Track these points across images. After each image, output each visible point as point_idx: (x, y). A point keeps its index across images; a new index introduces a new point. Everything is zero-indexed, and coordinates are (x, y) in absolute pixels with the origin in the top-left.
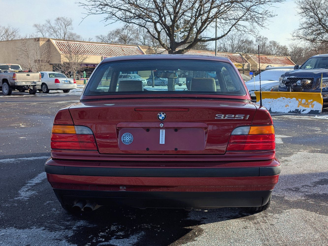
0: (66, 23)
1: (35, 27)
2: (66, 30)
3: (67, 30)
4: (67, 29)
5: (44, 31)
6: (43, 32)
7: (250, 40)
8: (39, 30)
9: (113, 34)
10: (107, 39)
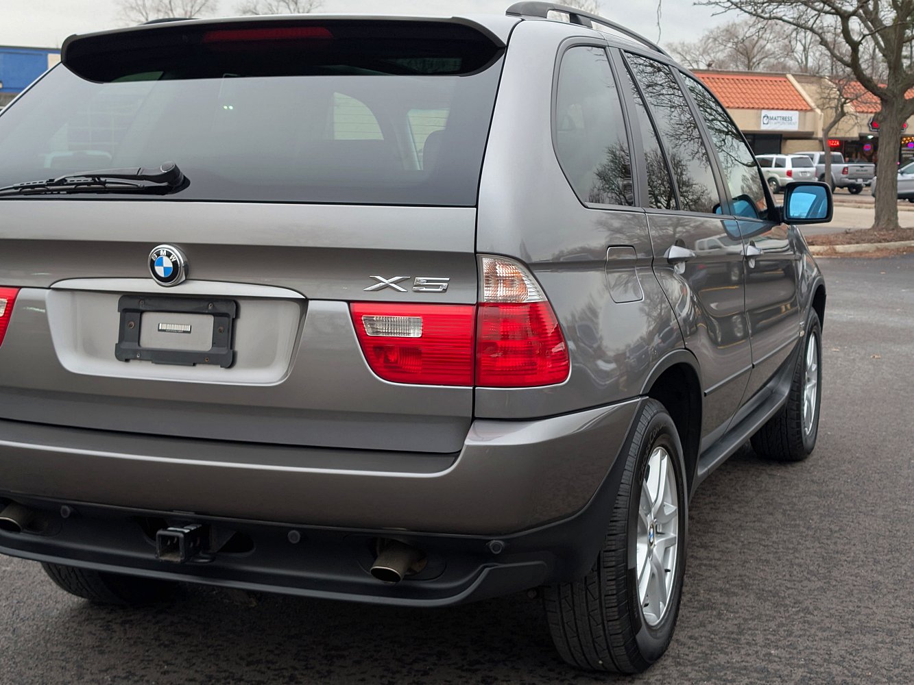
9: (715, 39)
10: (698, 53)
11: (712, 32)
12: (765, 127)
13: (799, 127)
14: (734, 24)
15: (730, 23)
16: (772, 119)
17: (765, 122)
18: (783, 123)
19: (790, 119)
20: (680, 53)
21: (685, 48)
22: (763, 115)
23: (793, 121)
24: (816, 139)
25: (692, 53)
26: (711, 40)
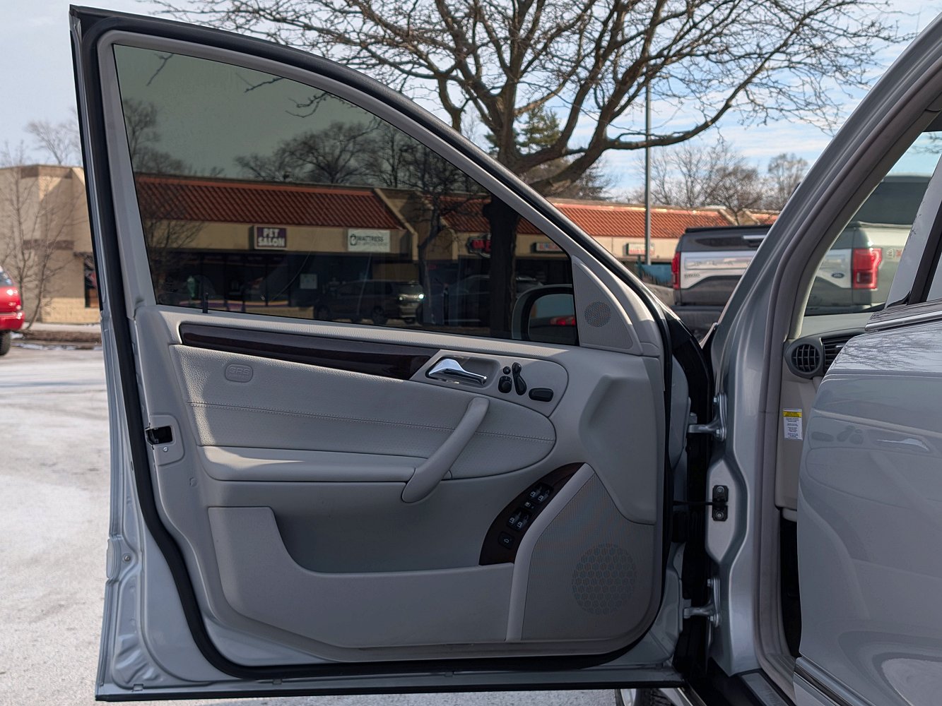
0: (135, 118)
1: (31, 132)
2: (136, 142)
3: (139, 141)
4: (140, 138)
5: (62, 146)
6: (60, 149)
7: (750, 166)
8: (44, 144)
9: (292, 153)
10: (273, 169)
11: (288, 144)
12: (352, 249)
13: (391, 248)
14: (312, 136)
15: (309, 137)
16: (360, 238)
17: (353, 242)
18: (374, 244)
19: (380, 239)
20: (252, 168)
21: (258, 163)
22: (350, 234)
23: (384, 241)
24: (411, 261)
25: (267, 168)
26: (287, 154)
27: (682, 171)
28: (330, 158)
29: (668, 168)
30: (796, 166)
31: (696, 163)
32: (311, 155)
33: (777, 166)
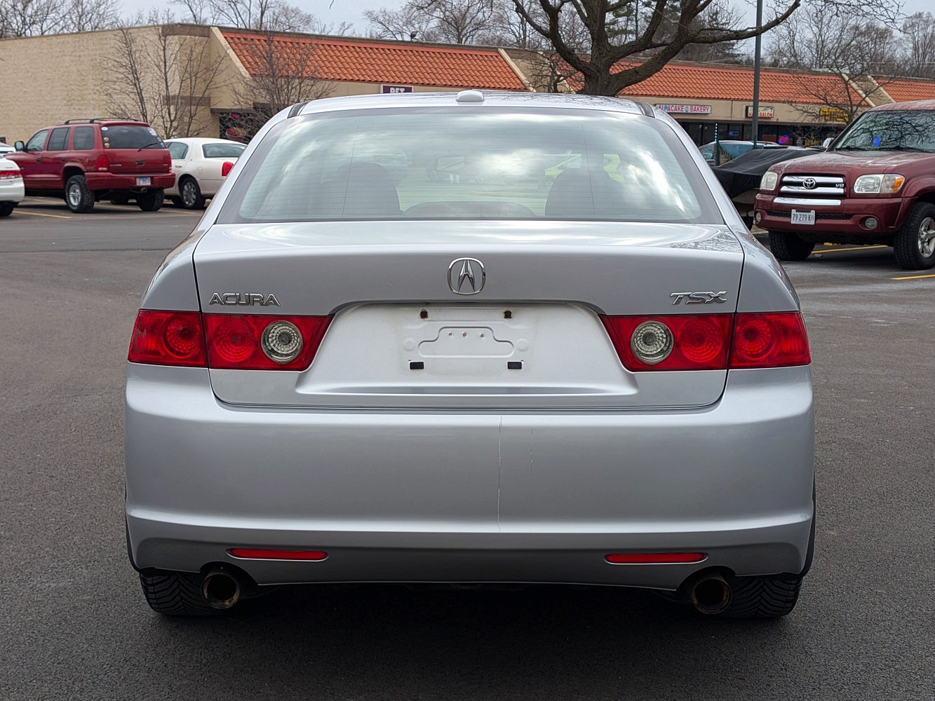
7: (881, 26)
27: (813, 32)
28: (456, 13)
29: (799, 27)
30: (931, 26)
31: (827, 22)
32: (439, 10)
33: (913, 25)
